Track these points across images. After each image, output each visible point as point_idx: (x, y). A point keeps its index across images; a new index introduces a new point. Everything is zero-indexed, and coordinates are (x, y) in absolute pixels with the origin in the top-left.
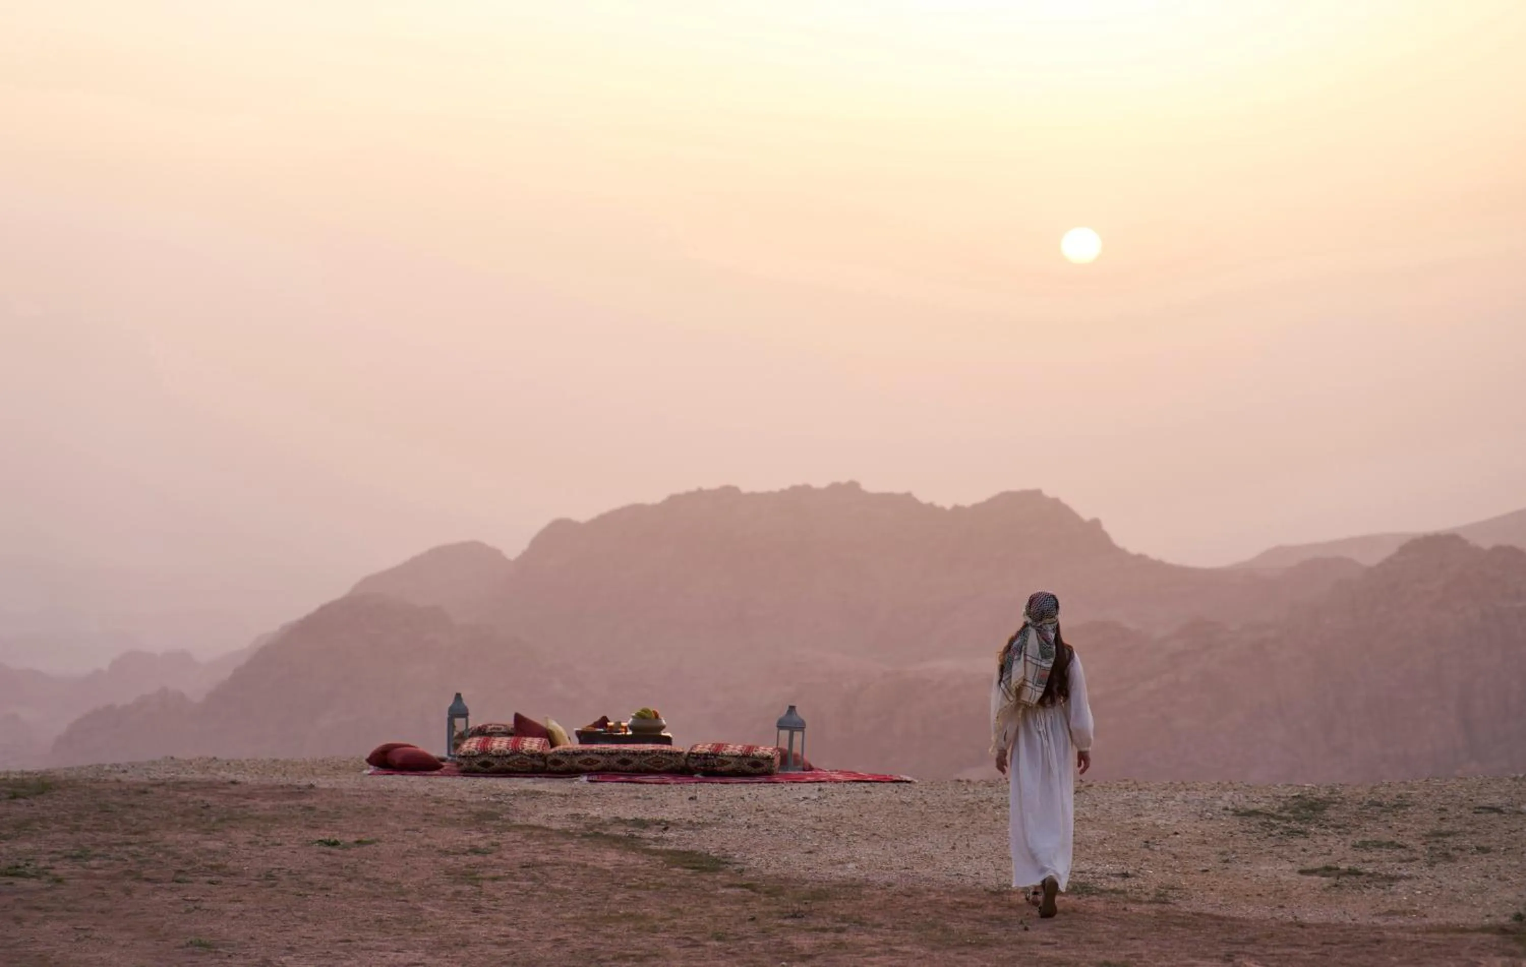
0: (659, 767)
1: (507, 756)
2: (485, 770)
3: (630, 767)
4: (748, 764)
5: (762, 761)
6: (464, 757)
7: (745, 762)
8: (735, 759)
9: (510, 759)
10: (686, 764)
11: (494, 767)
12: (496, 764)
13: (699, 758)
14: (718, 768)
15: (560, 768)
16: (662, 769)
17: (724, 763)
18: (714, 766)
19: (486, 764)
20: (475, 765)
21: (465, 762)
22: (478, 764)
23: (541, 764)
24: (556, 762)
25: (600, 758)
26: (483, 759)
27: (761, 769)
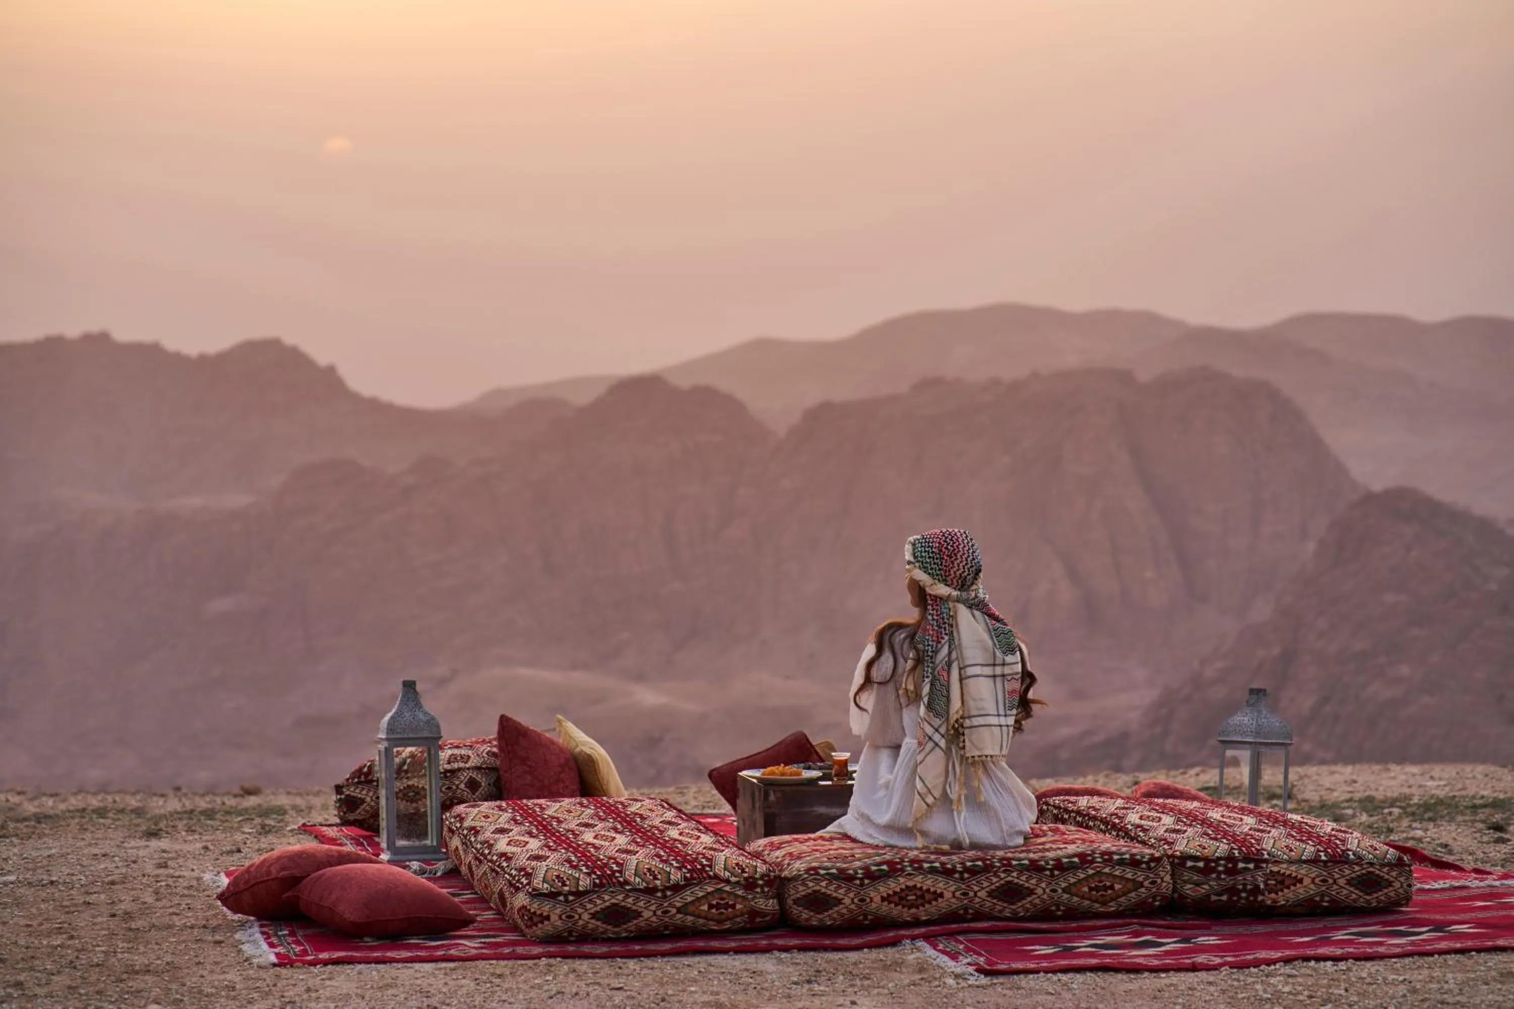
0: (1104, 904)
1: (677, 888)
2: (611, 931)
3: (1022, 906)
4: (1349, 883)
5: (1384, 873)
6: (552, 896)
7: (1342, 876)
8: (1315, 871)
9: (688, 896)
10: (1175, 890)
11: (642, 923)
12: (647, 914)
13: (1214, 870)
14: (1268, 899)
15: (828, 918)
16: (1112, 907)
17: (1283, 882)
18: (1256, 890)
19: (615, 915)
20: (584, 917)
21: (555, 912)
22: (594, 916)
23: (771, 905)
24: (818, 902)
25: (940, 884)
26: (607, 899)
27: (1381, 895)
